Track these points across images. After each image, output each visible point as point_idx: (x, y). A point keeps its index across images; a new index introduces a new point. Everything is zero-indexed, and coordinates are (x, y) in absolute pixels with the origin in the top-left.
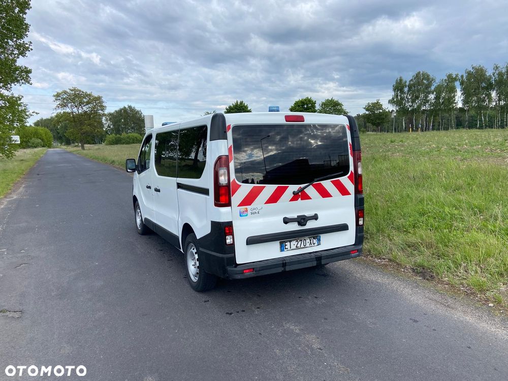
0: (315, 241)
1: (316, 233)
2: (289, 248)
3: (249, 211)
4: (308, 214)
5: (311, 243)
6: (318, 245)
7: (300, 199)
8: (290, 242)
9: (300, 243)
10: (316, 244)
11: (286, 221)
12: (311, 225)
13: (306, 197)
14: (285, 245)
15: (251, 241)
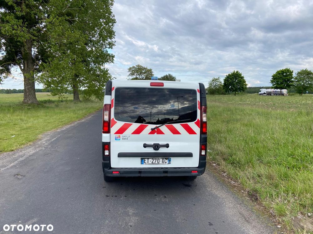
0: (166, 161)
1: (168, 156)
2: (147, 163)
3: (121, 138)
4: (161, 143)
5: (163, 161)
6: (169, 164)
7: (156, 133)
8: (148, 159)
9: (154, 161)
10: (167, 163)
11: (145, 146)
12: (162, 150)
13: (160, 132)
14: (145, 161)
15: (121, 155)
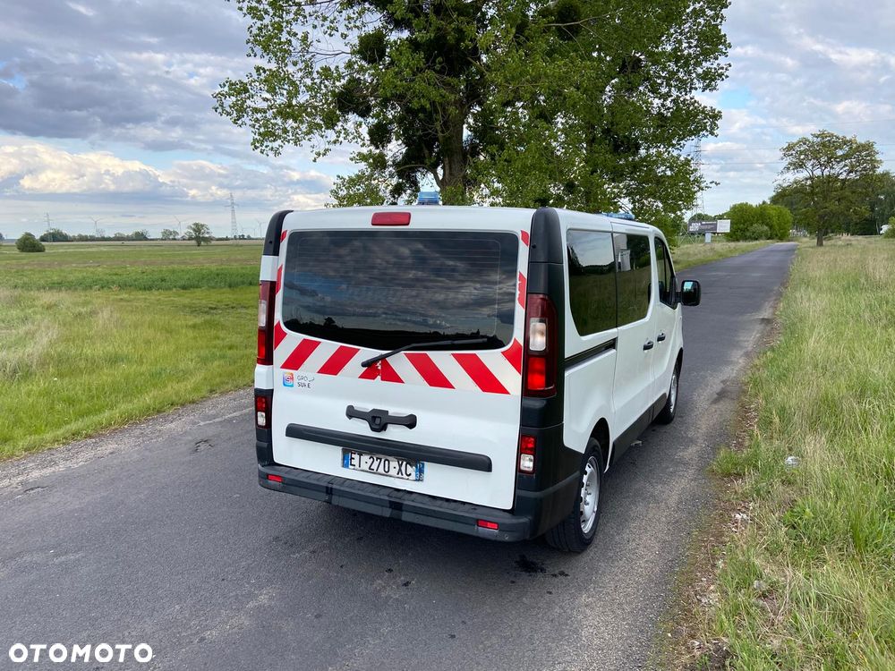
0: (411, 470)
1: (416, 456)
2: (357, 466)
3: (296, 381)
4: (393, 411)
5: (400, 470)
6: (416, 480)
7: (379, 377)
8: (360, 455)
9: (376, 463)
10: (413, 477)
11: (352, 413)
12: (395, 433)
13: (391, 376)
14: (352, 458)
15: (294, 432)
